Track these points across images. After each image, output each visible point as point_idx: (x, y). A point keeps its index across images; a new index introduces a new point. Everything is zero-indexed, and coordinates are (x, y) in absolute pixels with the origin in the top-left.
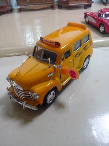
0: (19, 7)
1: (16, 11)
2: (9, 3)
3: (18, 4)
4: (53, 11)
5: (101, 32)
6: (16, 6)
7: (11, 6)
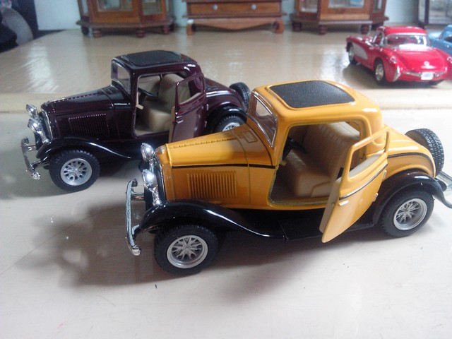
0: (191, 21)
1: (184, 31)
2: (168, 9)
3: (190, 14)
4: (278, 36)
5: (378, 79)
6: (184, 17)
7: (174, 17)
